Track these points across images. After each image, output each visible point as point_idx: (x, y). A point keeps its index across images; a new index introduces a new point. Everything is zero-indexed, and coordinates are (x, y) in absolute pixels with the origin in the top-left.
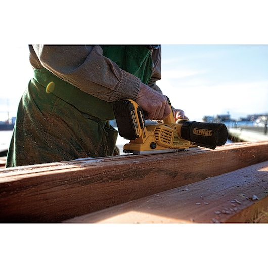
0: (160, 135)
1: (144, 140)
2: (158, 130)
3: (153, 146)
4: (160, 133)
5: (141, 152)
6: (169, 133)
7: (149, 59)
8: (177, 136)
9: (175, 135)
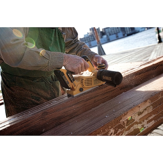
0: (84, 83)
1: (75, 88)
2: (82, 80)
3: (81, 90)
4: (84, 82)
5: (75, 95)
6: (90, 80)
7: (58, 32)
8: (96, 79)
9: (94, 80)
